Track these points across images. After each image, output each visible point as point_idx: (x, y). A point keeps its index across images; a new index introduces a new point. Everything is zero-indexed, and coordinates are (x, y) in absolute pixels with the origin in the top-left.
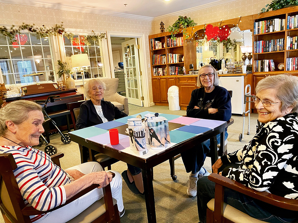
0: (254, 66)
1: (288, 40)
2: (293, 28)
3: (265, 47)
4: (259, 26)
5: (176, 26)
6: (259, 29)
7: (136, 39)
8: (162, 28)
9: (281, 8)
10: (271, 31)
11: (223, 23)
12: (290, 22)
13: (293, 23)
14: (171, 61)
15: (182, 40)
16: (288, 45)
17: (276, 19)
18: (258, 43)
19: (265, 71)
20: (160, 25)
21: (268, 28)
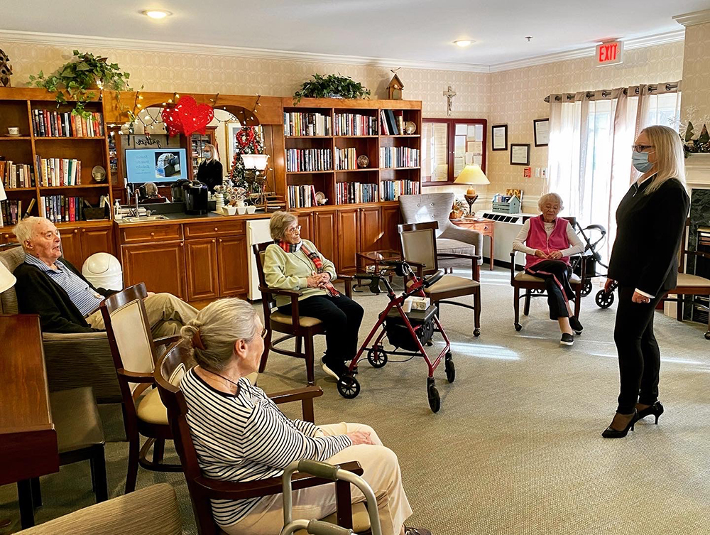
1: (337, 154)
2: (340, 134)
3: (302, 163)
4: (291, 121)
6: (291, 126)
8: (3, 71)
10: (311, 134)
11: (221, 99)
12: (336, 124)
13: (340, 126)
14: (49, 179)
16: (337, 161)
17: (317, 114)
18: (291, 152)
19: (307, 206)
21: (306, 127)
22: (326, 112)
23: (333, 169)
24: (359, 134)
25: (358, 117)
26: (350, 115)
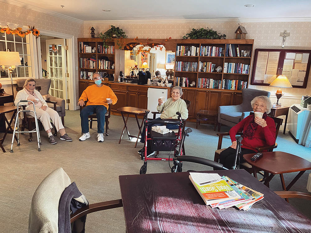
0: (175, 81)
1: (201, 65)
2: (204, 55)
3: (184, 67)
4: (180, 49)
5: (108, 35)
6: (180, 52)
7: (65, 40)
8: (93, 33)
9: (197, 39)
10: (189, 55)
11: (152, 41)
12: (202, 51)
13: (204, 51)
14: (101, 67)
15: (113, 48)
16: (200, 68)
17: (192, 46)
18: (179, 63)
19: (183, 86)
20: (91, 30)
21: (187, 52)
22: (197, 46)
23: (197, 71)
24: (213, 55)
25: (214, 48)
26: (210, 47)
